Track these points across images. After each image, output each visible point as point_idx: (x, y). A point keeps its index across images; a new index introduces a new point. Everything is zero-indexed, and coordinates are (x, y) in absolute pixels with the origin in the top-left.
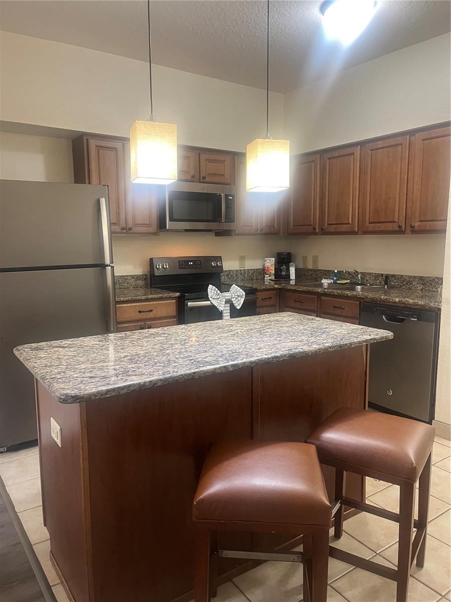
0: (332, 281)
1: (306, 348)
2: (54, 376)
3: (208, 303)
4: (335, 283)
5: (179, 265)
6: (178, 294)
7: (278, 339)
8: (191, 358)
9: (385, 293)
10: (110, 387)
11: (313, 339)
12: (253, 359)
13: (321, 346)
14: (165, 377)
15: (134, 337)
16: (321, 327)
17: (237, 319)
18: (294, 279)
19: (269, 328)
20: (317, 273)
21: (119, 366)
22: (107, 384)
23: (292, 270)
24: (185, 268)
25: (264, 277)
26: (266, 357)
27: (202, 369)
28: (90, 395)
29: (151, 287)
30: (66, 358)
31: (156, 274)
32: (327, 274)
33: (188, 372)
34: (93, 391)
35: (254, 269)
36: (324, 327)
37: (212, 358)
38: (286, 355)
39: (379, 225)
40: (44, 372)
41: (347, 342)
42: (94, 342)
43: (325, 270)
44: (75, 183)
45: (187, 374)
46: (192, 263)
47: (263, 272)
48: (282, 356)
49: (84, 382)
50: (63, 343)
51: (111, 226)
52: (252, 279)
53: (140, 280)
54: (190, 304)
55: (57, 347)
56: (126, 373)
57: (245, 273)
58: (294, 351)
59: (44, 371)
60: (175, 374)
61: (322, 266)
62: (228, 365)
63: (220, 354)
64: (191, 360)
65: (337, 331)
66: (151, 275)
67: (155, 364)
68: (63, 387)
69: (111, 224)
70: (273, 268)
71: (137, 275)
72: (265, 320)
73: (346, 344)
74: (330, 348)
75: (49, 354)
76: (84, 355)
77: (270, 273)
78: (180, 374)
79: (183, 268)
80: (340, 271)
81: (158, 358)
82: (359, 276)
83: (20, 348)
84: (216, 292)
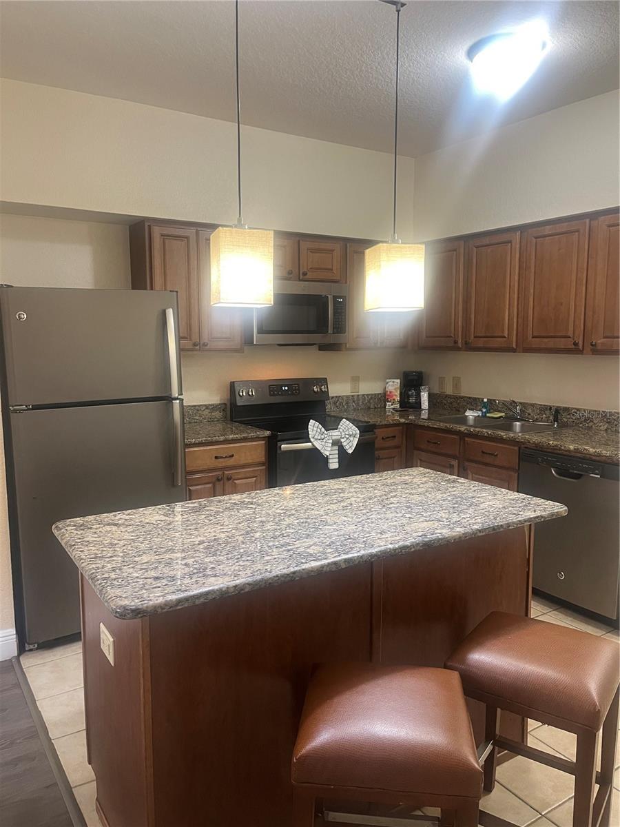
0: (480, 413)
1: (447, 533)
2: (106, 575)
3: (309, 445)
4: (484, 416)
5: (270, 391)
6: (268, 433)
7: (407, 516)
8: (289, 548)
9: (555, 434)
10: (182, 595)
11: (455, 517)
12: (374, 551)
13: (468, 530)
14: (255, 579)
15: (212, 508)
16: (466, 495)
17: (349, 479)
18: (427, 408)
19: (395, 496)
20: (459, 402)
21: (193, 560)
22: (178, 591)
23: (424, 396)
24: (278, 394)
25: (385, 405)
26: (391, 546)
27: (304, 566)
28: (155, 608)
29: (231, 420)
30: (122, 543)
31: (239, 404)
32: (474, 403)
33: (285, 571)
34: (159, 601)
35: (372, 394)
36: (471, 495)
37: (318, 547)
38: (418, 544)
39: (546, 340)
40: (93, 568)
41: (504, 522)
42: (157, 517)
43: (470, 398)
44: (133, 289)
45: (285, 574)
46: (286, 388)
47: (384, 397)
48: (412, 546)
49: (147, 587)
50: (117, 518)
51: (179, 341)
52: (369, 408)
53: (216, 411)
54: (284, 447)
55: (108, 525)
56: (202, 571)
57: (358, 400)
58: (430, 537)
59: (94, 566)
60: (268, 575)
61: (465, 391)
62: (340, 561)
63: (328, 541)
64: (289, 551)
65: (488, 503)
66: (231, 404)
67: (241, 557)
68: (119, 594)
69: (180, 338)
70: (398, 393)
71: (213, 405)
72: (389, 481)
73: (501, 526)
74: (480, 531)
75: (99, 537)
76: (145, 539)
77: (394, 399)
78: (275, 575)
79: (274, 395)
80: (491, 400)
81: (243, 546)
82: (518, 407)
83: (60, 524)
84: (319, 430)
